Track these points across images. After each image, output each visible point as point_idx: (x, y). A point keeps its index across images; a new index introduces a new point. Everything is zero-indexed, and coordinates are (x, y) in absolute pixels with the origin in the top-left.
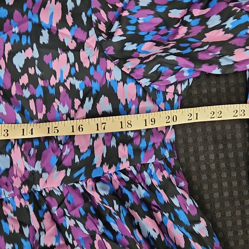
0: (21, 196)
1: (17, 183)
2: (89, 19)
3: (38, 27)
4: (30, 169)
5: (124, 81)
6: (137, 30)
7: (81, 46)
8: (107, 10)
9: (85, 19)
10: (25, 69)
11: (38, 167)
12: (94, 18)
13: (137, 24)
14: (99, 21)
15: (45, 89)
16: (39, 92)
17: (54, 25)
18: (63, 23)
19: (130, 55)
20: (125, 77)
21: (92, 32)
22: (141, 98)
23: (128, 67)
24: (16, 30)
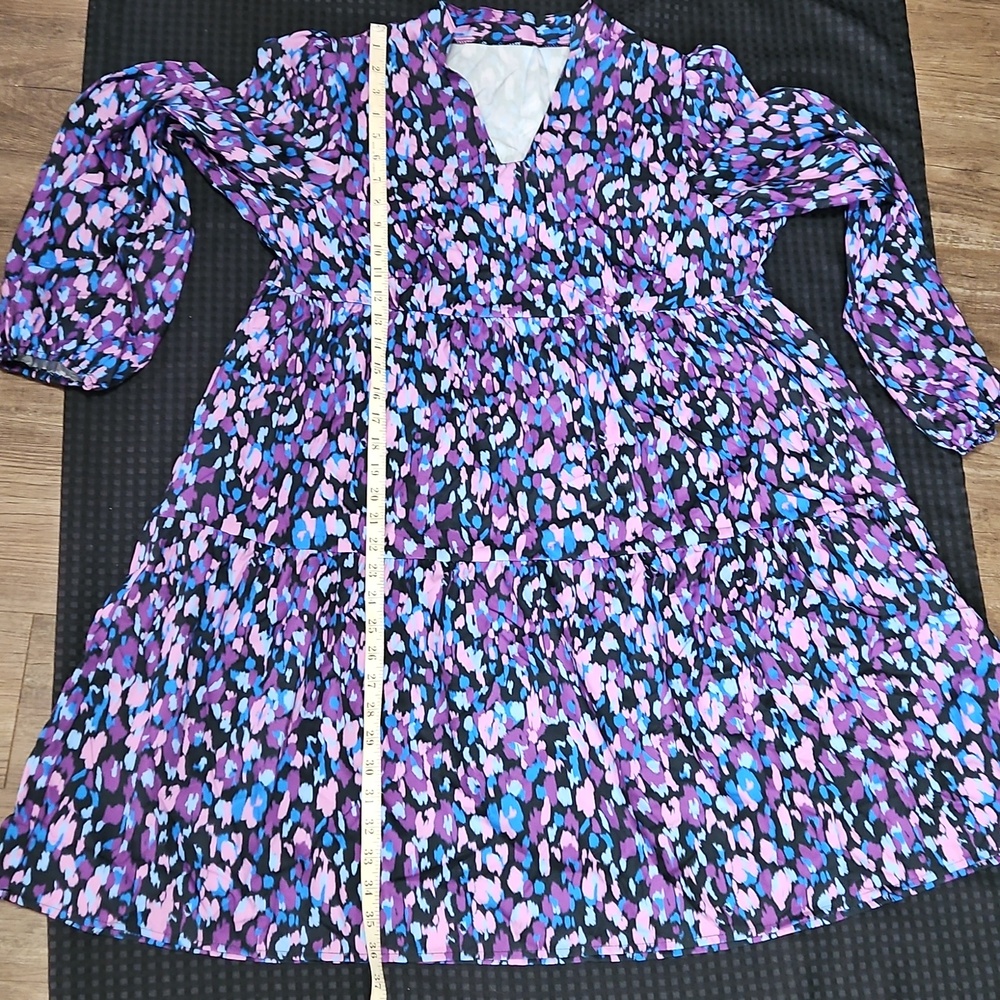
0: (612, 314)
1: (610, 302)
2: (680, 156)
3: (630, 160)
4: (621, 290)
5: (715, 214)
6: (730, 167)
7: (671, 179)
8: (697, 149)
9: (676, 156)
10: (613, 201)
11: (630, 288)
12: (685, 155)
13: (730, 161)
14: (689, 159)
15: (633, 221)
16: (626, 223)
17: (646, 159)
18: (654, 158)
19: (721, 192)
20: (716, 211)
21: (683, 168)
22: (732, 233)
23: (719, 202)
24: (609, 161)
